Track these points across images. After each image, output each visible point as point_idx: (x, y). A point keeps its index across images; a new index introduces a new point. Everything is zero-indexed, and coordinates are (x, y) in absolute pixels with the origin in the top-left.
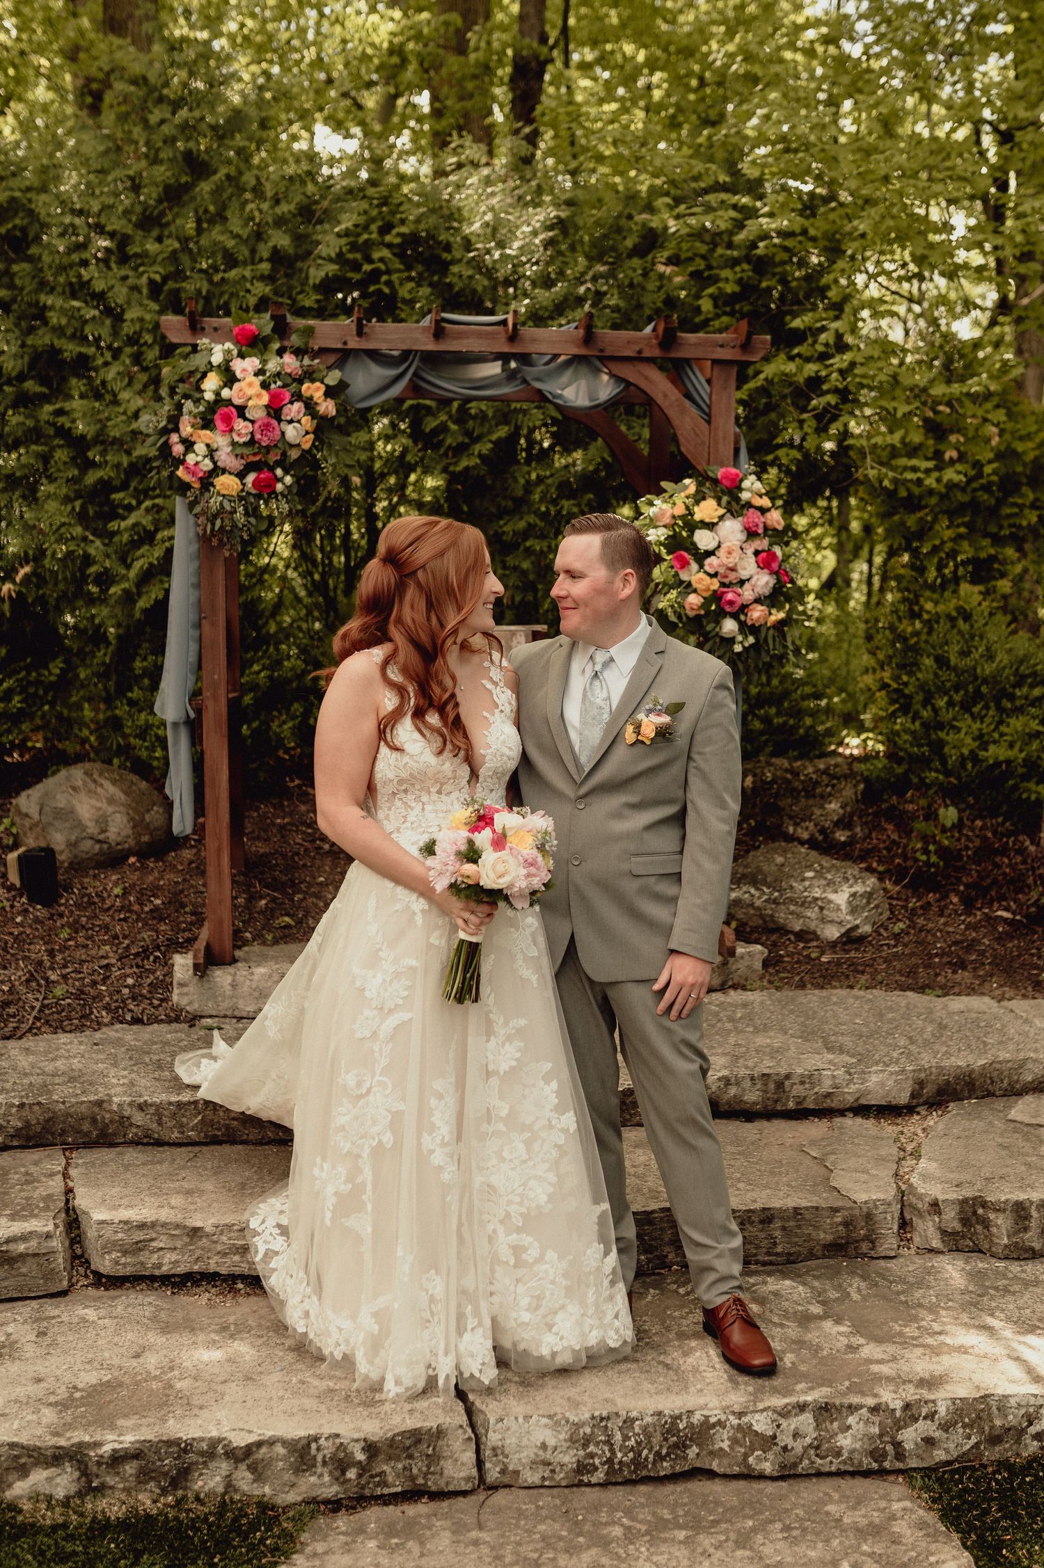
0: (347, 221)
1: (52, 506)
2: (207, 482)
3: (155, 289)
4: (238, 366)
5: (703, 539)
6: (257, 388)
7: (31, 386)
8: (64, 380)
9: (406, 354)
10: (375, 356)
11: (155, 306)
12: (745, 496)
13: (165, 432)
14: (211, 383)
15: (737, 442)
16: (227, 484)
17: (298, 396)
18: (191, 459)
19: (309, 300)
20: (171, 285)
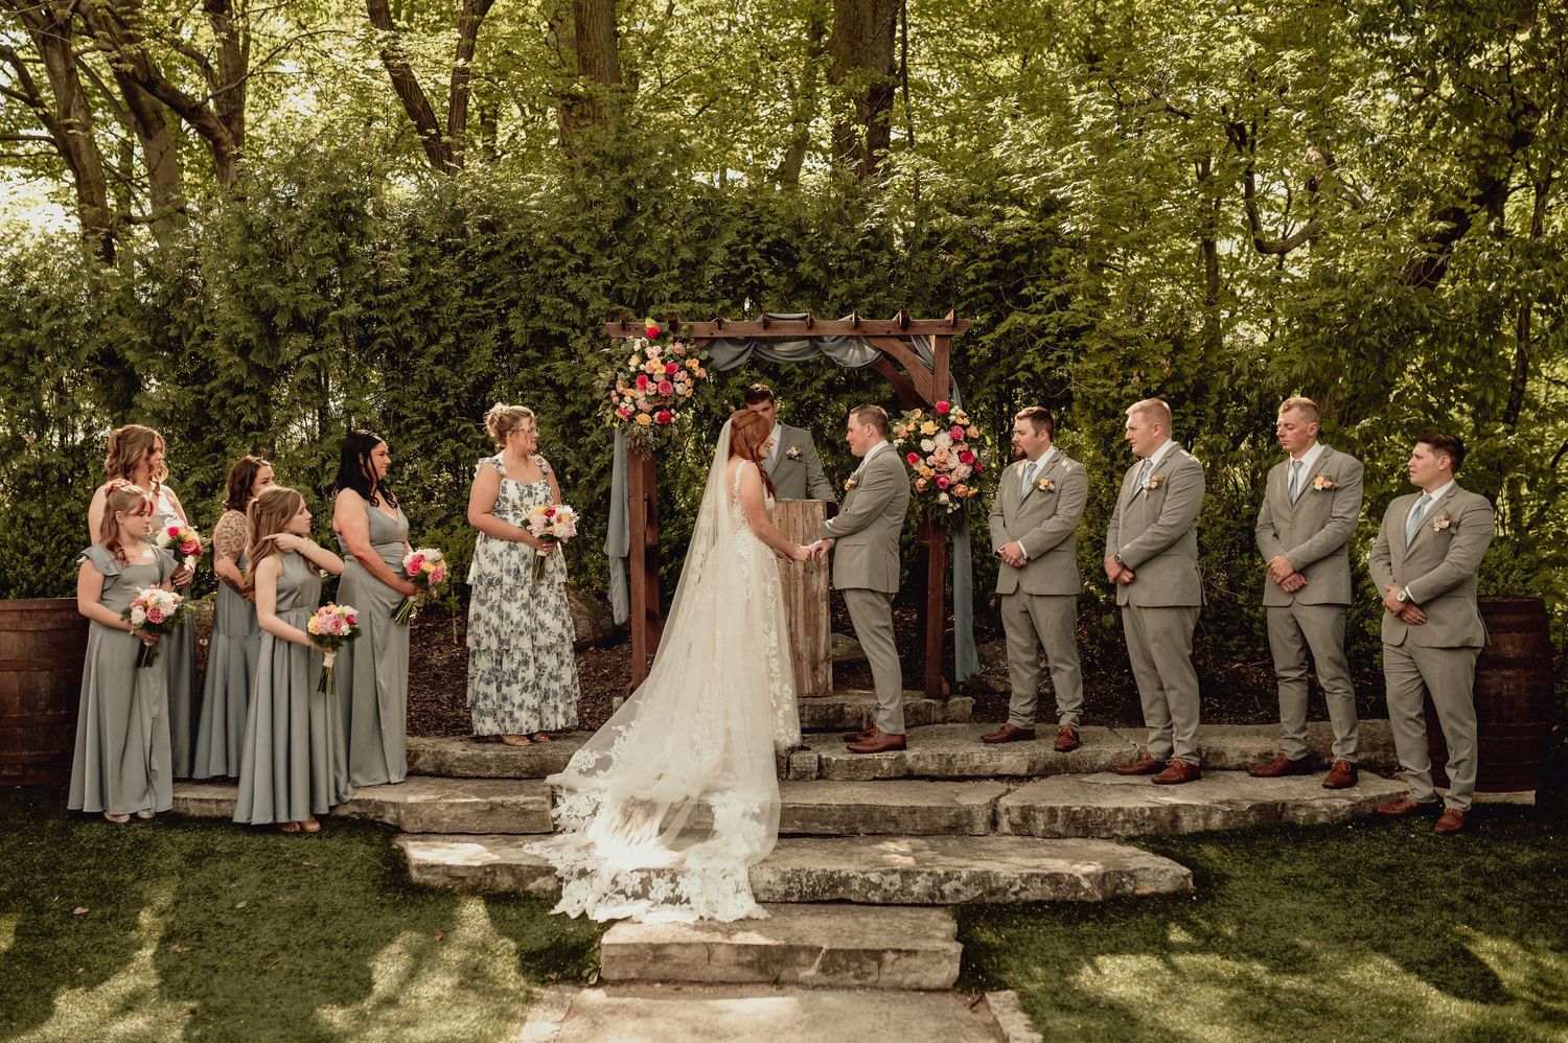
0: (730, 237)
1: (546, 429)
2: (631, 418)
3: (607, 289)
4: (649, 351)
5: (926, 445)
6: (659, 364)
7: (530, 353)
8: (551, 348)
9: (748, 339)
10: (731, 341)
11: (607, 300)
12: (952, 418)
13: (608, 390)
14: (634, 361)
15: (951, 384)
16: (643, 419)
17: (683, 367)
18: (622, 405)
19: (702, 294)
20: (617, 285)
